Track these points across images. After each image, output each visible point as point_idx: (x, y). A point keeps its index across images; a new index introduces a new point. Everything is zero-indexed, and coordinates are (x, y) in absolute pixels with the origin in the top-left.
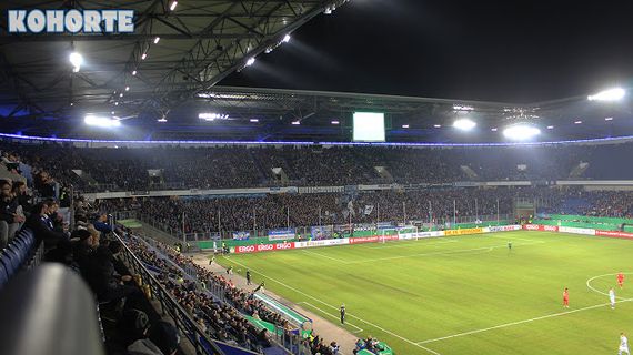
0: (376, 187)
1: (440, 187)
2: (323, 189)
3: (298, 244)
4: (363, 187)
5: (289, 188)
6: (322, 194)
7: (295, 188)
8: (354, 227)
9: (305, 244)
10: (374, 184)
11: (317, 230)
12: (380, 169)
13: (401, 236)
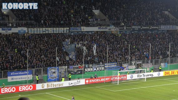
0: (96, 29)
1: (148, 30)
2: (50, 30)
3: (39, 87)
4: (85, 29)
5: (20, 29)
6: (49, 35)
7: (25, 29)
8: (85, 68)
9: (45, 86)
10: (94, 26)
11: (53, 71)
12: (96, 12)
13: (129, 77)
